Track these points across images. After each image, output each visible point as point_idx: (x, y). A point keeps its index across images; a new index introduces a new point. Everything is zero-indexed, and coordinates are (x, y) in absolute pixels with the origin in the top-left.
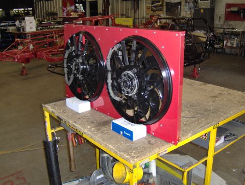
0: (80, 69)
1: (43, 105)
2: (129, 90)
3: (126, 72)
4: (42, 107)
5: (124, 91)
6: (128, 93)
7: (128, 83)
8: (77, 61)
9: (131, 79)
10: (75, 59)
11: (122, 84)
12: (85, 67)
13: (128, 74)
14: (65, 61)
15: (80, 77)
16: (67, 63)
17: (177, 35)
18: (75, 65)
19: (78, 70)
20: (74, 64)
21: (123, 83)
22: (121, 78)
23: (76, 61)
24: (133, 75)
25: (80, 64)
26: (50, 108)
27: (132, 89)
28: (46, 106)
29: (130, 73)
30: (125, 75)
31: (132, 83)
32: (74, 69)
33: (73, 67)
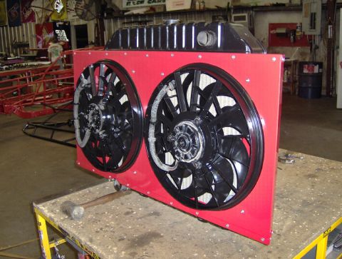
0: (102, 121)
1: (34, 204)
2: (188, 153)
3: (182, 124)
4: (32, 207)
5: (179, 156)
6: (186, 157)
7: (187, 142)
8: (97, 108)
9: (193, 135)
10: (93, 104)
11: (176, 143)
12: (109, 117)
13: (186, 125)
14: (76, 108)
15: (101, 133)
16: (79, 113)
17: (274, 59)
18: (93, 115)
19: (97, 122)
20: (91, 112)
21: (179, 142)
22: (174, 134)
23: (94, 107)
24: (196, 128)
25: (101, 113)
26: (46, 211)
27: (193, 152)
28: (40, 206)
29: (190, 124)
30: (181, 128)
31: (194, 141)
32: (90, 121)
33: (89, 117)
